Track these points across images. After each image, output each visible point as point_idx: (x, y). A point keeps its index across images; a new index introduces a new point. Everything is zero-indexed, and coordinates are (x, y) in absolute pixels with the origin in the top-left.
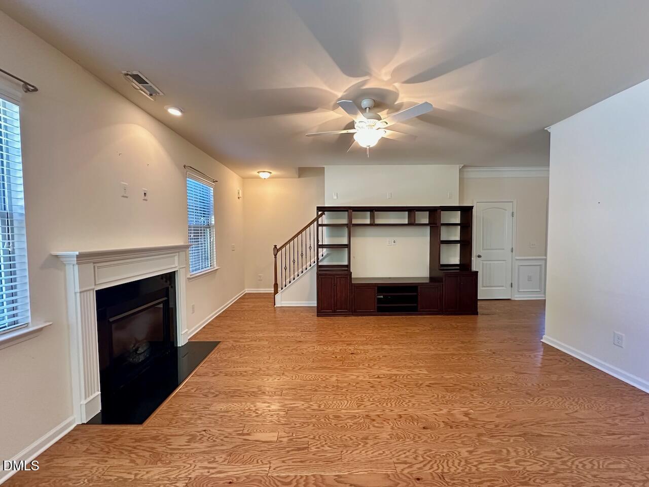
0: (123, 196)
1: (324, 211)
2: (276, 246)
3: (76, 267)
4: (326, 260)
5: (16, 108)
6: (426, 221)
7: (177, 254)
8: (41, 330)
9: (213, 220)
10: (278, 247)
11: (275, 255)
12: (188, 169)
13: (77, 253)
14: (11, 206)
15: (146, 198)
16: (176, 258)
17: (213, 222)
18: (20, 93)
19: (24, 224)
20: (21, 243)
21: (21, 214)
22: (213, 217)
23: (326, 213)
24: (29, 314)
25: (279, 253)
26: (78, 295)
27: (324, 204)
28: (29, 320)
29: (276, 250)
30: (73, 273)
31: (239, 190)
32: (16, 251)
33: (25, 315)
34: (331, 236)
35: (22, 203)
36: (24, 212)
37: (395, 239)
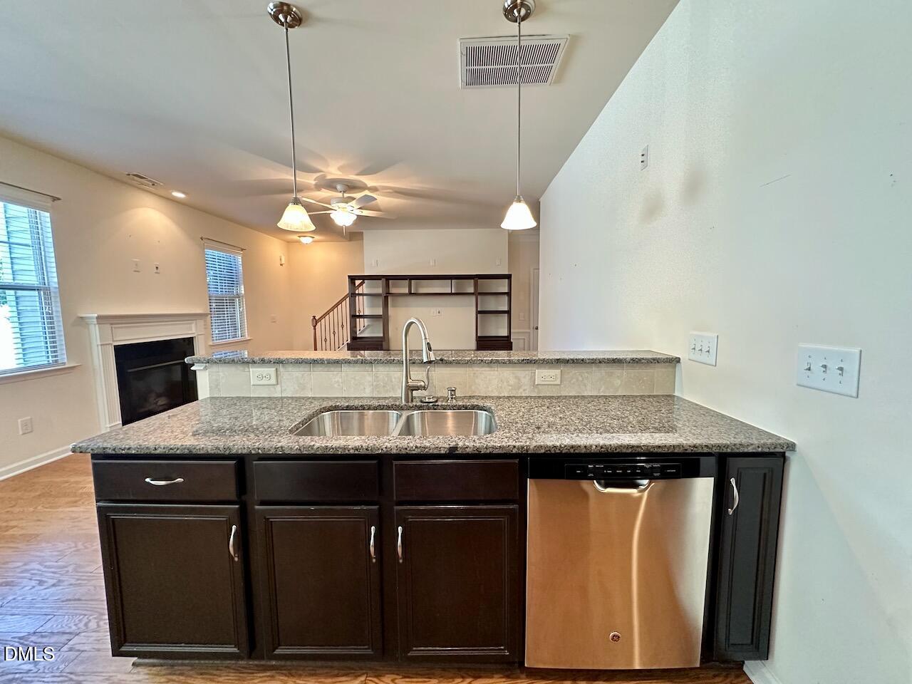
0: (135, 271)
1: (364, 280)
2: (314, 317)
3: (97, 326)
4: (367, 331)
5: (48, 214)
6: (472, 290)
7: (194, 322)
8: (74, 367)
9: (243, 289)
10: (317, 318)
11: (315, 327)
12: (206, 241)
13: (96, 315)
14: (48, 283)
15: (158, 271)
16: (193, 325)
17: (243, 292)
18: (49, 203)
19: (58, 295)
20: (57, 308)
21: (56, 288)
22: (243, 287)
23: (366, 281)
24: (65, 356)
25: (319, 324)
26: (100, 347)
27: (364, 271)
28: (66, 361)
29: (316, 321)
30: (95, 330)
31: (281, 257)
32: (54, 313)
33: (63, 357)
34: (372, 306)
35: (56, 280)
36: (57, 286)
37: (440, 309)
